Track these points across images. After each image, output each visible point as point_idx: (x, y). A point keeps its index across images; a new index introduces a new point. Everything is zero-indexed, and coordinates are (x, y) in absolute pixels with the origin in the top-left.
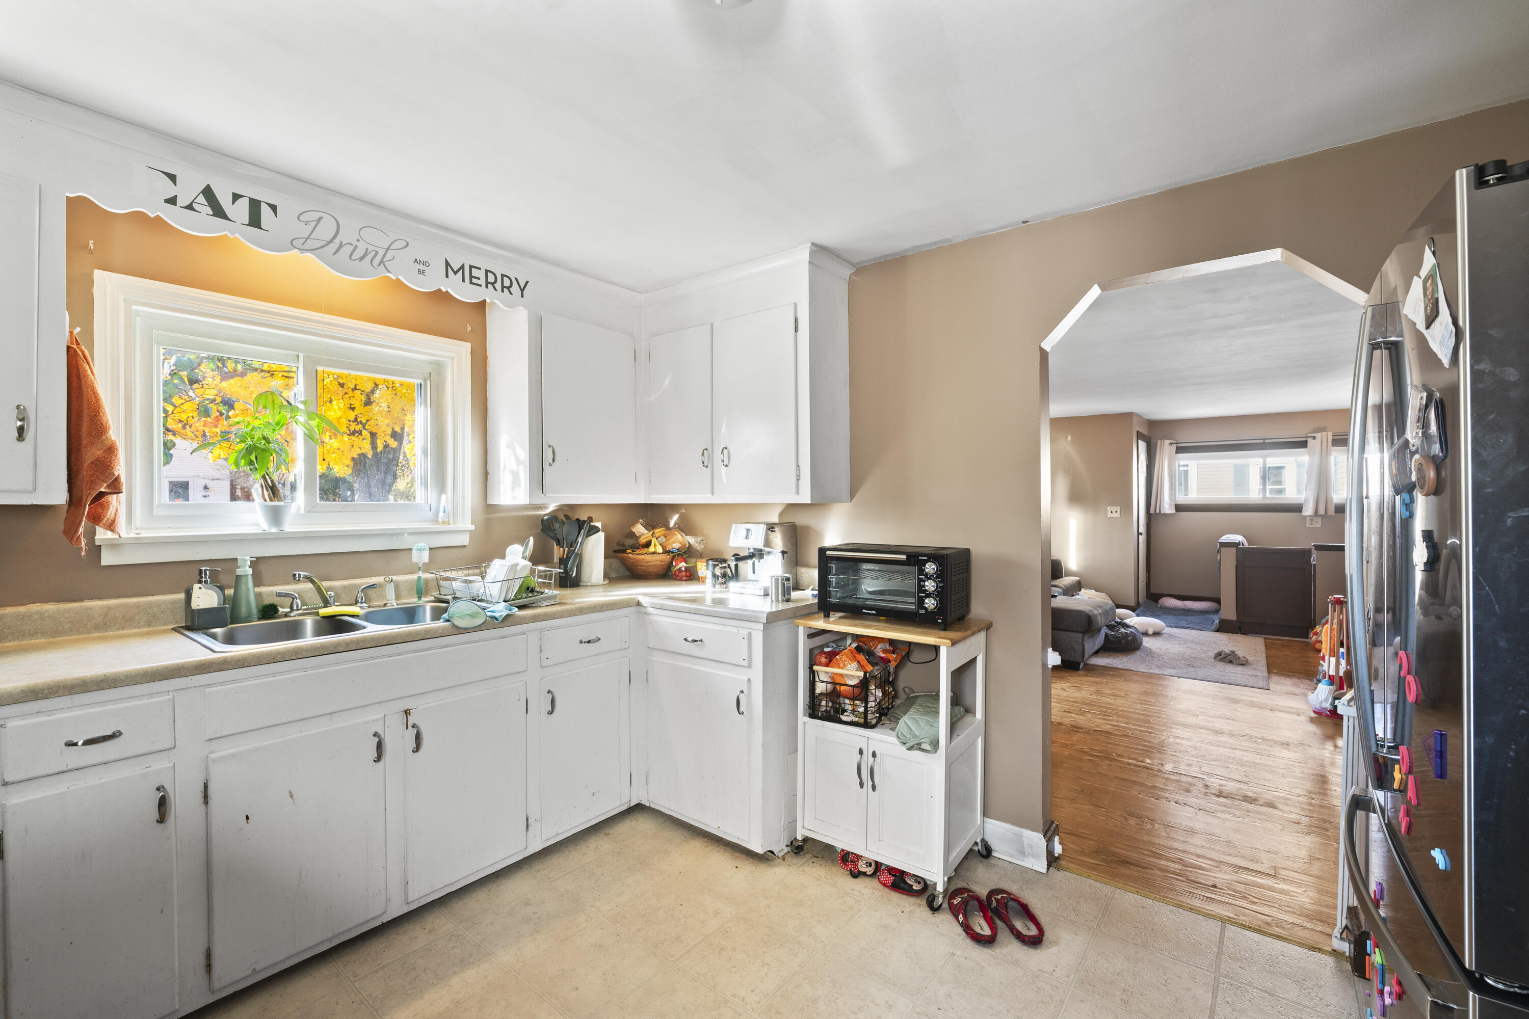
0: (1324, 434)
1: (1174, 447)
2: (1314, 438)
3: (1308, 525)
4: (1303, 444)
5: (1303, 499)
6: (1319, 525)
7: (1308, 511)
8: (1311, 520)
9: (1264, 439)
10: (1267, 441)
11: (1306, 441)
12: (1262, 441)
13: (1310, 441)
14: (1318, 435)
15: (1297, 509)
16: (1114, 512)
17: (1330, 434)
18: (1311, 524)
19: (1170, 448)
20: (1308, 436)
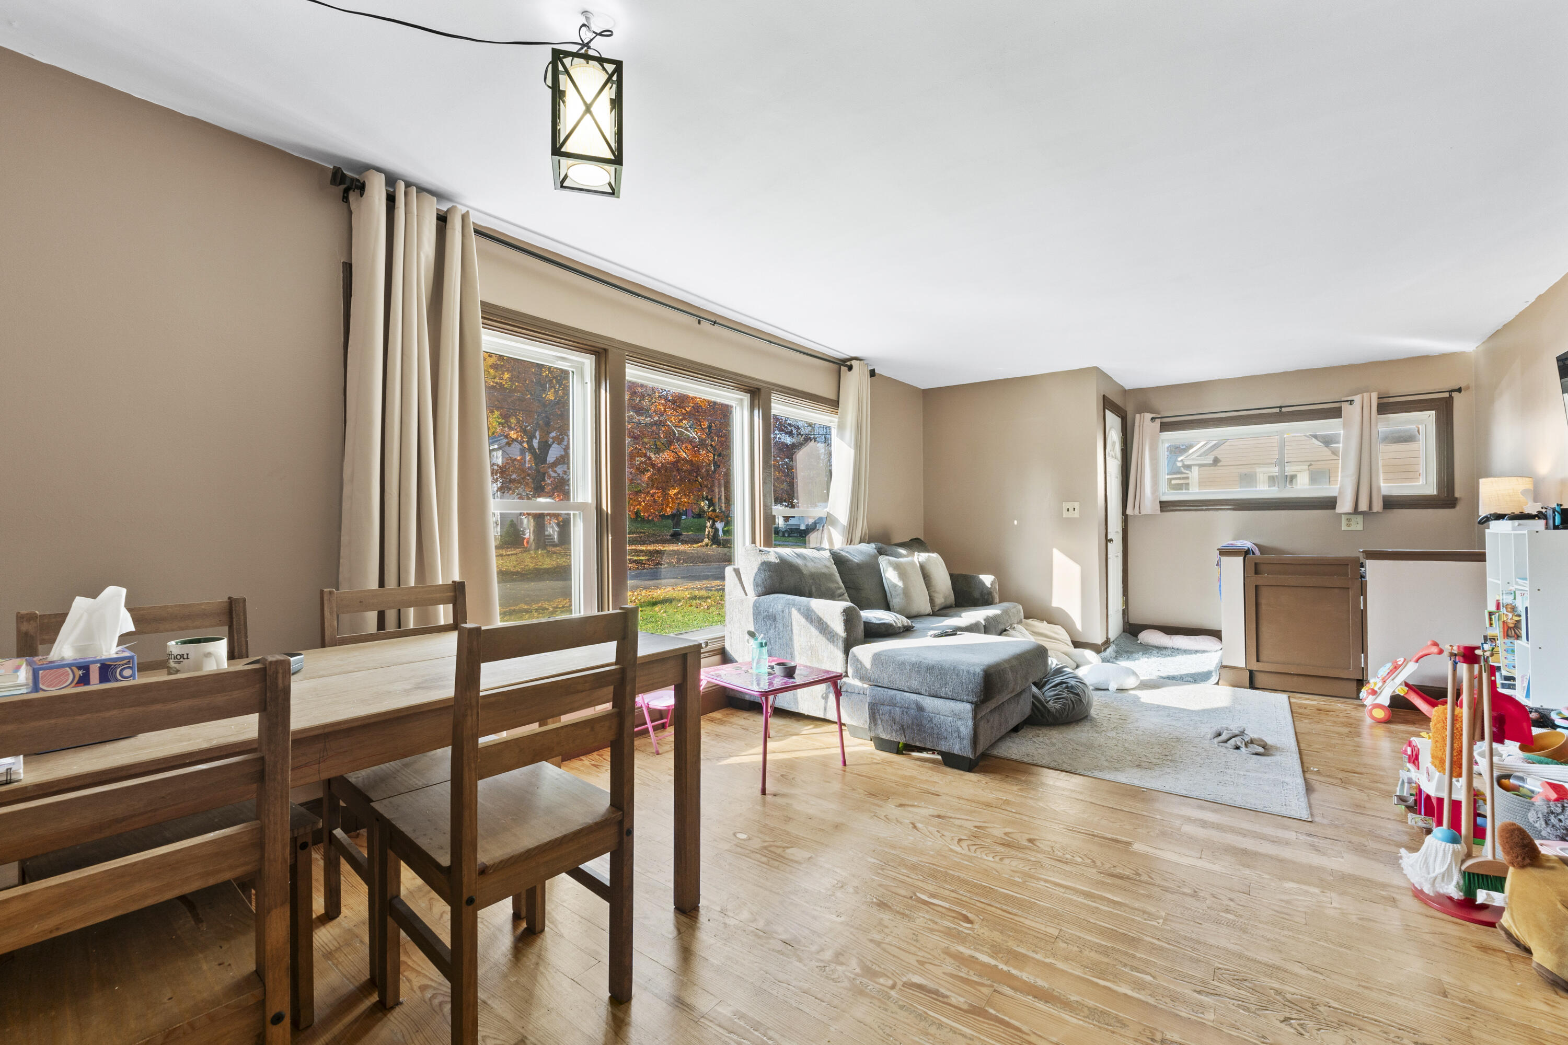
0: (1366, 395)
1: (1157, 423)
2: (1351, 403)
3: (1344, 527)
4: (1334, 413)
5: (1338, 490)
6: (1360, 527)
7: (1345, 506)
8: (1349, 520)
9: (1281, 407)
10: (1284, 410)
11: (1340, 408)
12: (1277, 410)
13: (1345, 406)
14: (1357, 399)
15: (1328, 503)
17: (1374, 396)
18: (1349, 525)
19: (1153, 424)
20: (1343, 399)
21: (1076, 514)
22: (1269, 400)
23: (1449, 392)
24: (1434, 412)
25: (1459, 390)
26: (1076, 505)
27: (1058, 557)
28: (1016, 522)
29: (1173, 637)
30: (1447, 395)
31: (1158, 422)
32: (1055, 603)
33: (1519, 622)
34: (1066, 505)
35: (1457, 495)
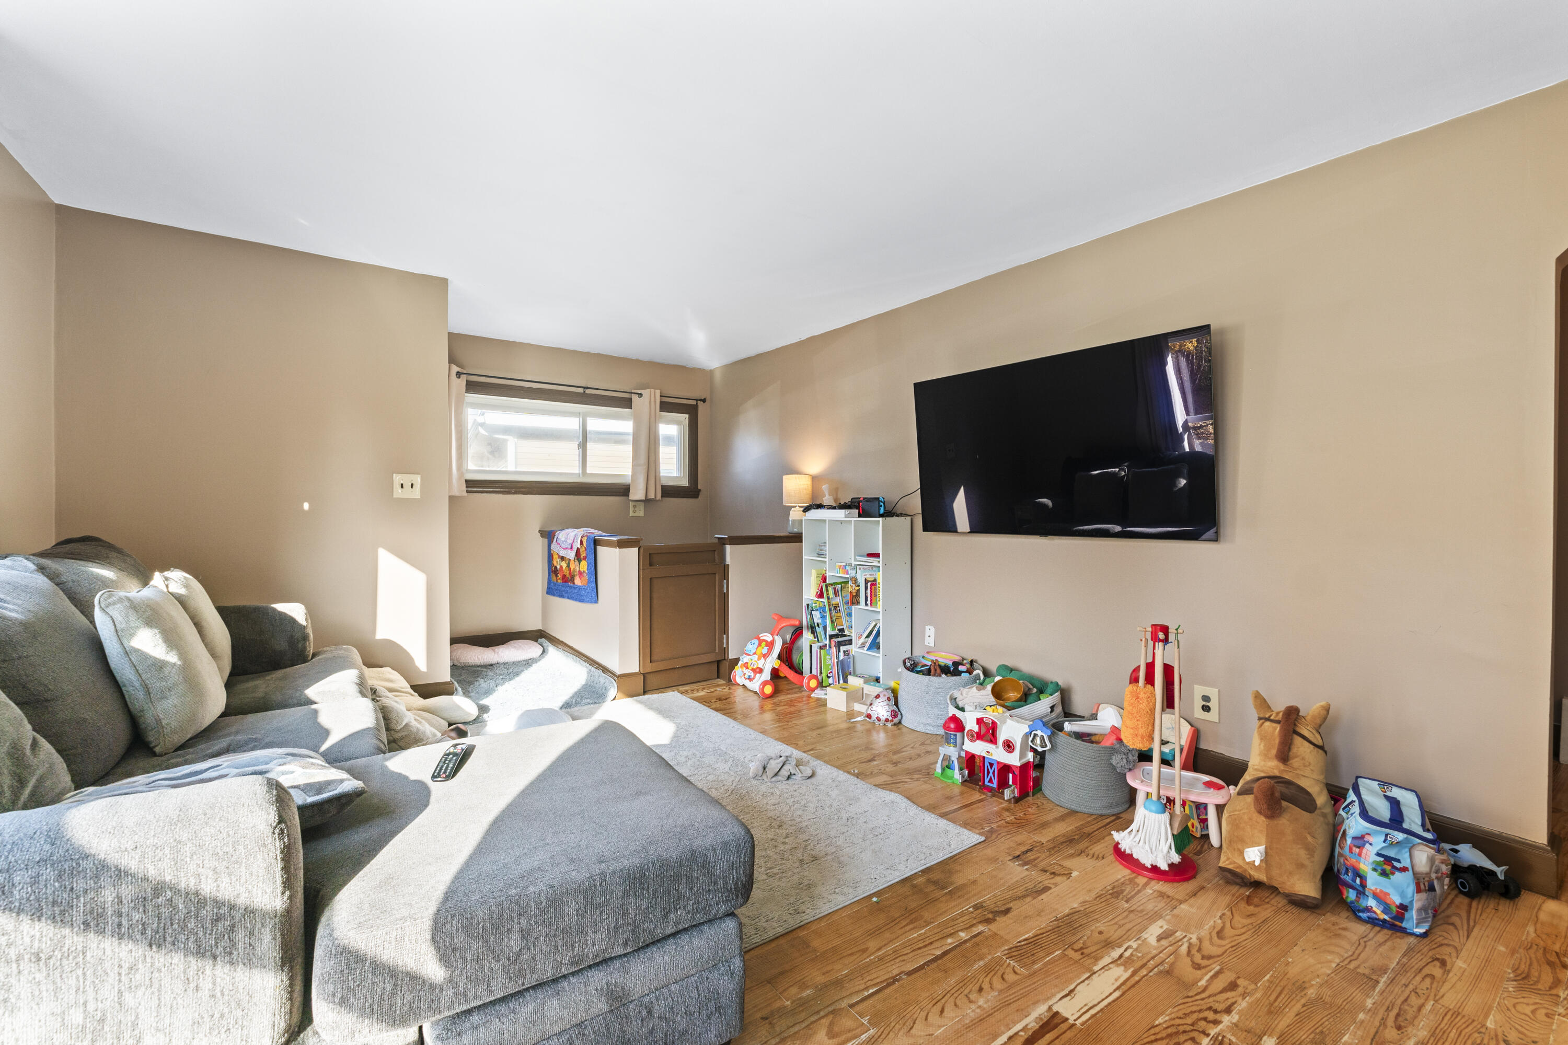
0: (651, 392)
1: (462, 382)
2: (640, 395)
3: (631, 514)
4: (627, 403)
6: (642, 514)
7: (637, 493)
8: (635, 507)
9: (585, 388)
10: (588, 391)
11: (630, 399)
12: (581, 390)
13: (635, 398)
14: (646, 393)
15: (623, 491)
16: (407, 485)
17: (658, 394)
18: (634, 512)
19: (459, 381)
20: (633, 391)
21: (416, 493)
22: (575, 378)
23: (697, 400)
24: (687, 416)
25: (704, 401)
26: (417, 479)
27: (387, 561)
28: (306, 506)
29: (496, 648)
30: (694, 402)
31: (464, 379)
32: (381, 633)
33: (858, 590)
34: (398, 479)
35: (699, 488)
